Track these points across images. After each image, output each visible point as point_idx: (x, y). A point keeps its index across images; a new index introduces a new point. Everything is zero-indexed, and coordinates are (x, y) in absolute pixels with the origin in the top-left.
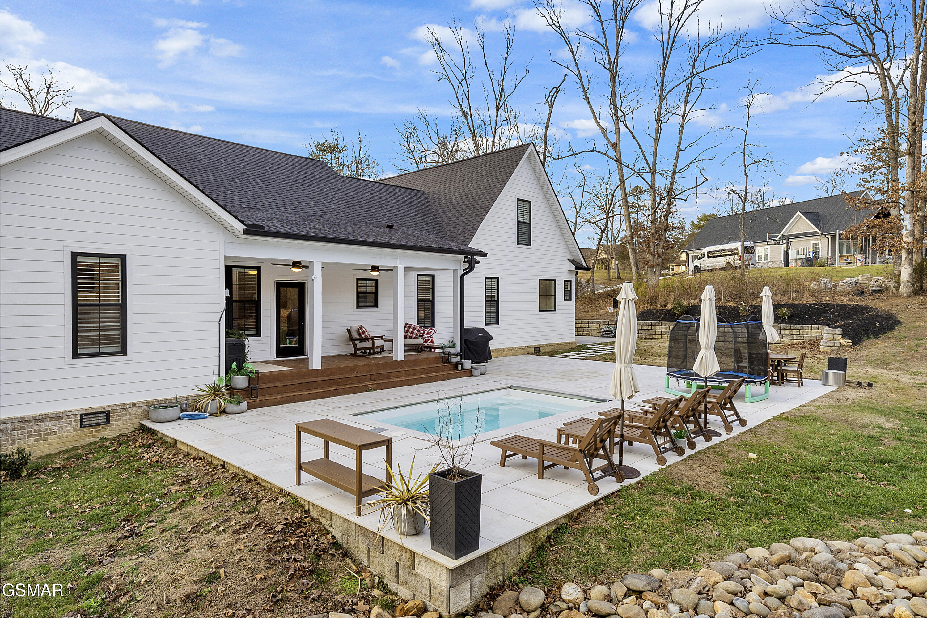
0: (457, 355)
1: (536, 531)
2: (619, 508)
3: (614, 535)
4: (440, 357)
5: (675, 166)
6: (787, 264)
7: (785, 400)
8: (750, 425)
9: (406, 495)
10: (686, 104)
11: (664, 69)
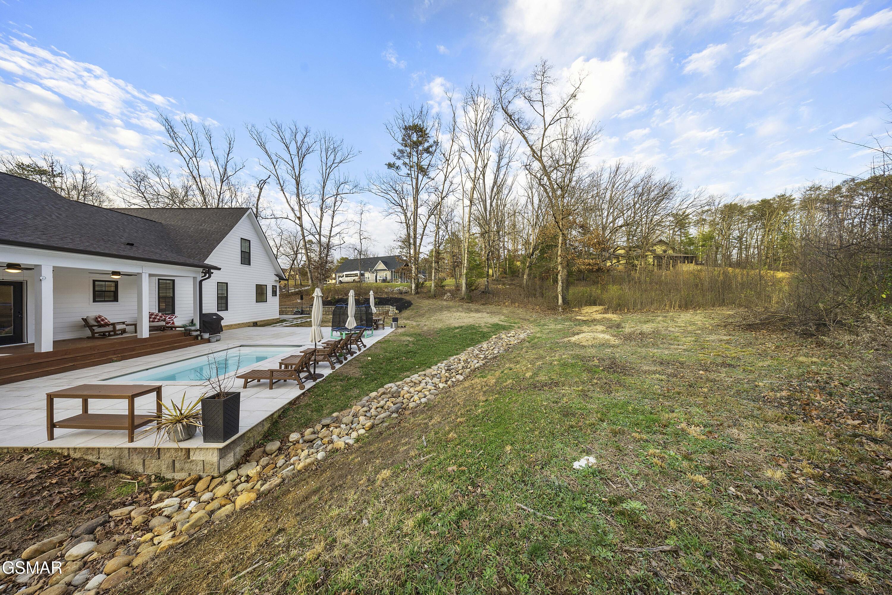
0: (197, 331)
1: (273, 415)
2: (316, 393)
3: (314, 405)
4: (183, 333)
5: (330, 233)
6: (376, 281)
7: (379, 335)
8: (367, 347)
9: (181, 417)
10: (335, 206)
11: (324, 187)
